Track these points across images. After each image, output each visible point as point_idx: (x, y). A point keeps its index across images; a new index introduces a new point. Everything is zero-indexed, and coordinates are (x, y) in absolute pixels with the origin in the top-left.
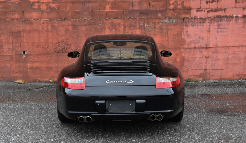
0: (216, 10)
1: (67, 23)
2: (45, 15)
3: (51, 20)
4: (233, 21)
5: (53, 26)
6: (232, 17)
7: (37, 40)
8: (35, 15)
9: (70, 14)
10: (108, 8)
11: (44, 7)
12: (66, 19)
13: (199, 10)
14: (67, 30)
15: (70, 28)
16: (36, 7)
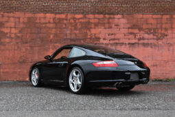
0: (114, 39)
1: (27, 45)
2: (14, 40)
3: (17, 43)
4: (124, 46)
5: (18, 47)
6: (123, 44)
7: (7, 55)
8: (7, 40)
9: (29, 40)
10: (51, 37)
11: (13, 36)
12: (26, 43)
13: (104, 39)
14: (26, 49)
15: (29, 48)
16: (8, 35)
